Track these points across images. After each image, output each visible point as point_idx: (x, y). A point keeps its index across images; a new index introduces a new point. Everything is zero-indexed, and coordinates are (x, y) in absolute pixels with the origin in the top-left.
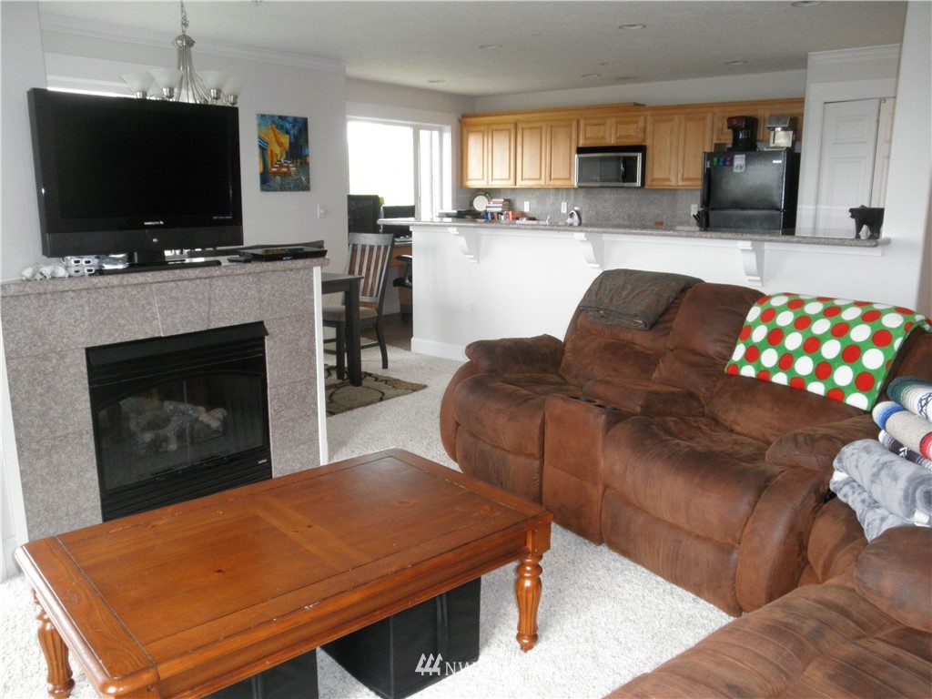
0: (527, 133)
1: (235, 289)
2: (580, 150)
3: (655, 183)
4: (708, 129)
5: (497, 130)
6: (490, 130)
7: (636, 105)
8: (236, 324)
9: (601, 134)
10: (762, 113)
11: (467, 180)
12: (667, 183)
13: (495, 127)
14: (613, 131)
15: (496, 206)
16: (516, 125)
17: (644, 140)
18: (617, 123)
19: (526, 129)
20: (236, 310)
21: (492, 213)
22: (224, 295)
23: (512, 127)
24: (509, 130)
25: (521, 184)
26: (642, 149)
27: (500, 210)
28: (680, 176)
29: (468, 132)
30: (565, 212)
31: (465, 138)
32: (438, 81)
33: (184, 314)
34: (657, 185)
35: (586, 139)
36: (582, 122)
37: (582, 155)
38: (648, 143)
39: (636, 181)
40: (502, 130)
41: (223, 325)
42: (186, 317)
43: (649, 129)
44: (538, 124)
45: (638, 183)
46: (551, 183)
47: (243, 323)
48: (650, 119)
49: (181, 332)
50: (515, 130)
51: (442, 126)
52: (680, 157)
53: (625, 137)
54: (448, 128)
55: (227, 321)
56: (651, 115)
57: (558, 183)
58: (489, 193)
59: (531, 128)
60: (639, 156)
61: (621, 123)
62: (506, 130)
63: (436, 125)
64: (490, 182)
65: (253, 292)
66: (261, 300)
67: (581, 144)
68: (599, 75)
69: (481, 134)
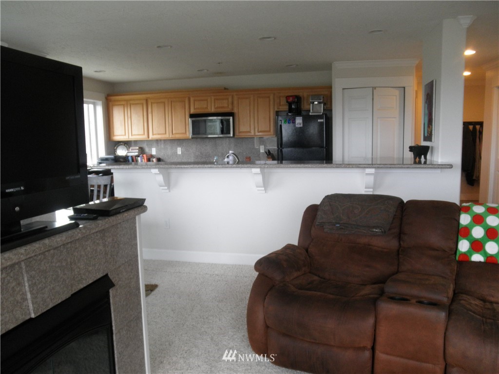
0: (155, 106)
1: (89, 248)
2: (192, 116)
3: (241, 134)
4: (272, 103)
5: (133, 104)
6: (128, 104)
7: (225, 89)
8: (91, 282)
9: (205, 106)
10: (303, 94)
11: (114, 136)
12: (249, 134)
13: (131, 102)
14: (213, 104)
15: (134, 152)
16: (147, 100)
17: (233, 109)
18: (215, 99)
19: (154, 103)
20: (90, 268)
21: (132, 157)
22: (81, 256)
23: (144, 102)
24: (142, 104)
25: (151, 137)
26: (232, 114)
27: (137, 154)
28: (256, 130)
29: (113, 105)
30: (180, 153)
31: (111, 109)
32: (100, 72)
33: (52, 286)
34: (243, 135)
35: (195, 109)
36: (192, 99)
37: (194, 119)
38: (235, 111)
39: (230, 134)
40: (138, 104)
41: (82, 286)
42: (53, 288)
43: (235, 103)
44: (163, 100)
45: (232, 135)
46: (173, 136)
47: (95, 280)
48: (235, 98)
49: (51, 306)
50: (146, 104)
51: (95, 101)
52: (256, 119)
53: (220, 107)
54: (100, 103)
55: (84, 281)
56: (236, 95)
57: (178, 136)
58: (127, 144)
59: (157, 103)
60: (231, 118)
61: (217, 99)
62: (140, 104)
63: (92, 101)
64: (130, 137)
65: (101, 247)
66: (106, 254)
67: (192, 111)
68: (208, 70)
69: (122, 106)
